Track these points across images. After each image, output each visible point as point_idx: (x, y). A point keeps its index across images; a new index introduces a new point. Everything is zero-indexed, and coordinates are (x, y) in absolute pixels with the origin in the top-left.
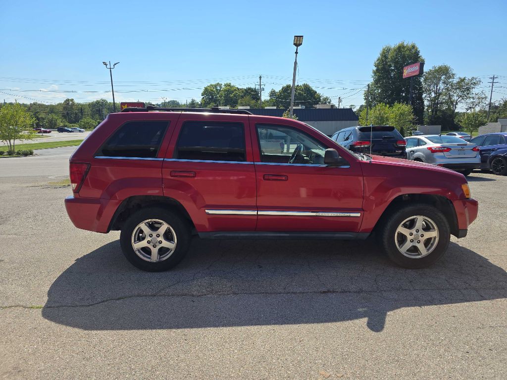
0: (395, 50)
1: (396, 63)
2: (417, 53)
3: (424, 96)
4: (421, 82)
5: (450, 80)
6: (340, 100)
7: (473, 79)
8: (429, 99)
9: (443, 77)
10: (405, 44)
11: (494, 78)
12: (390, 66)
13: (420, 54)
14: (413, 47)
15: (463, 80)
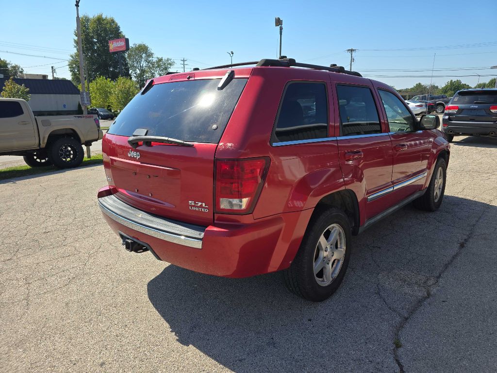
0: (95, 21)
1: (99, 35)
2: (117, 28)
3: (130, 72)
4: (125, 59)
5: (150, 59)
6: (53, 70)
7: (168, 60)
8: (135, 75)
9: (144, 55)
10: (104, 17)
11: (184, 61)
12: (92, 38)
13: (121, 30)
14: (113, 21)
15: (160, 60)
